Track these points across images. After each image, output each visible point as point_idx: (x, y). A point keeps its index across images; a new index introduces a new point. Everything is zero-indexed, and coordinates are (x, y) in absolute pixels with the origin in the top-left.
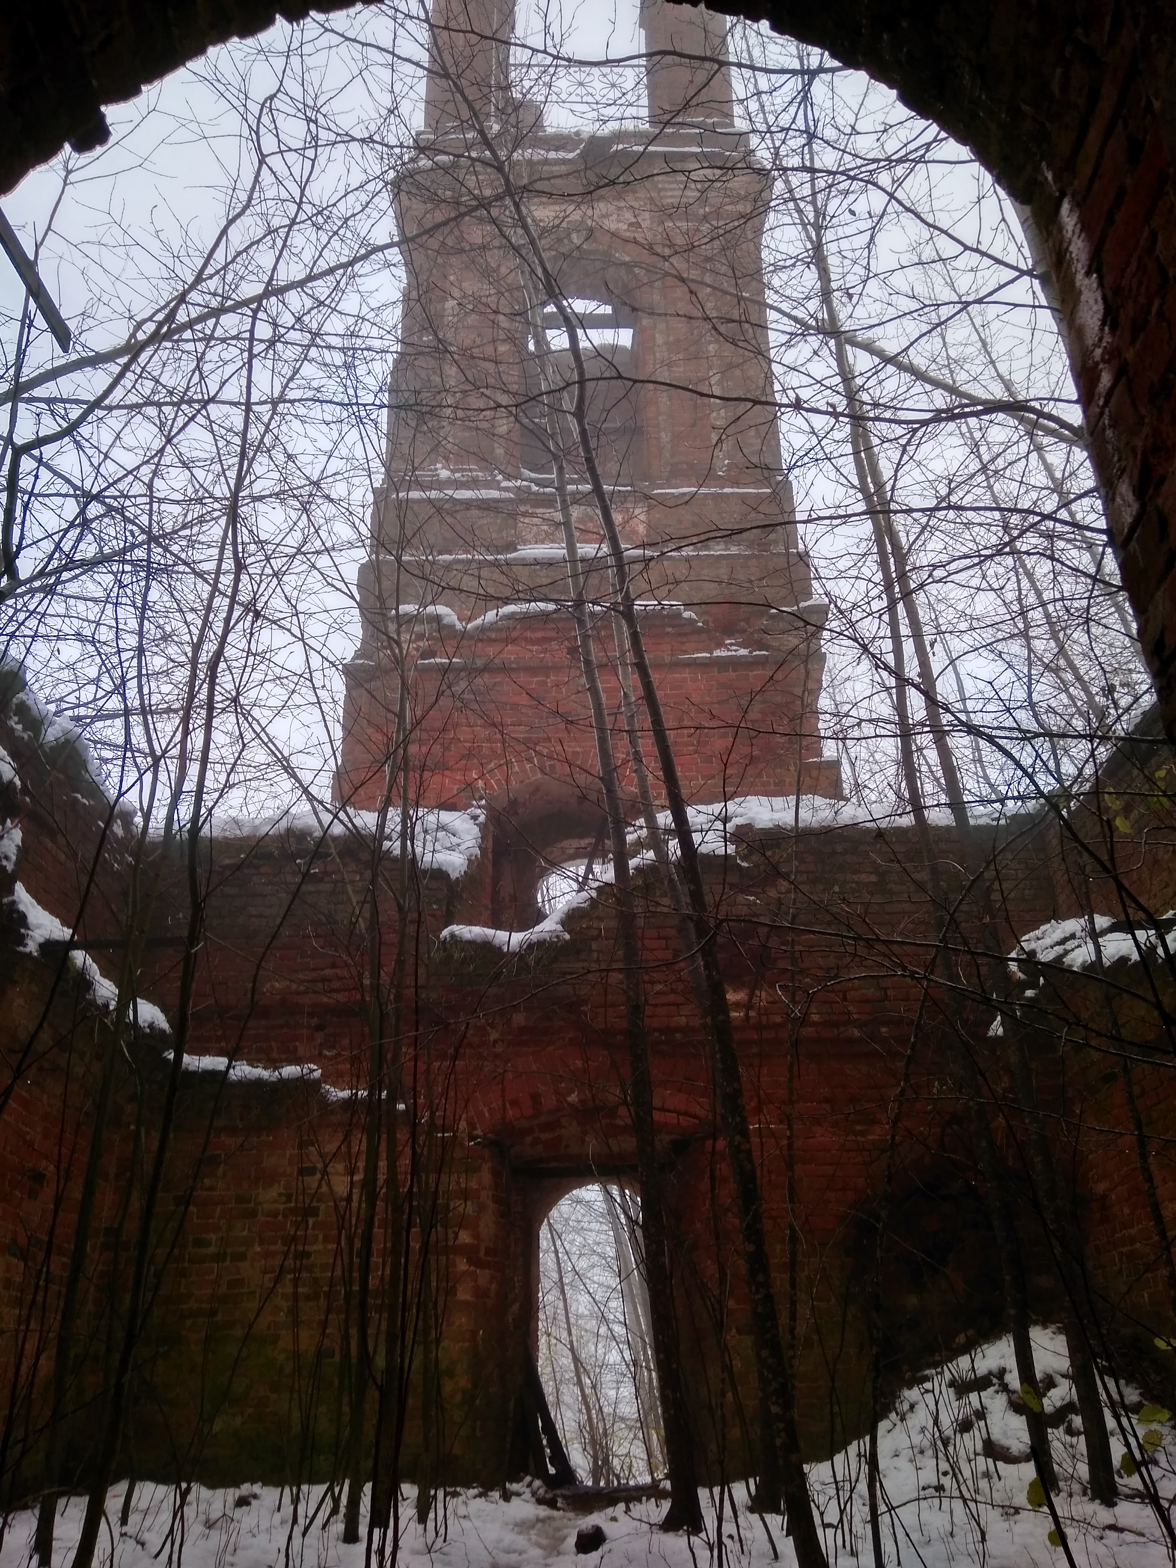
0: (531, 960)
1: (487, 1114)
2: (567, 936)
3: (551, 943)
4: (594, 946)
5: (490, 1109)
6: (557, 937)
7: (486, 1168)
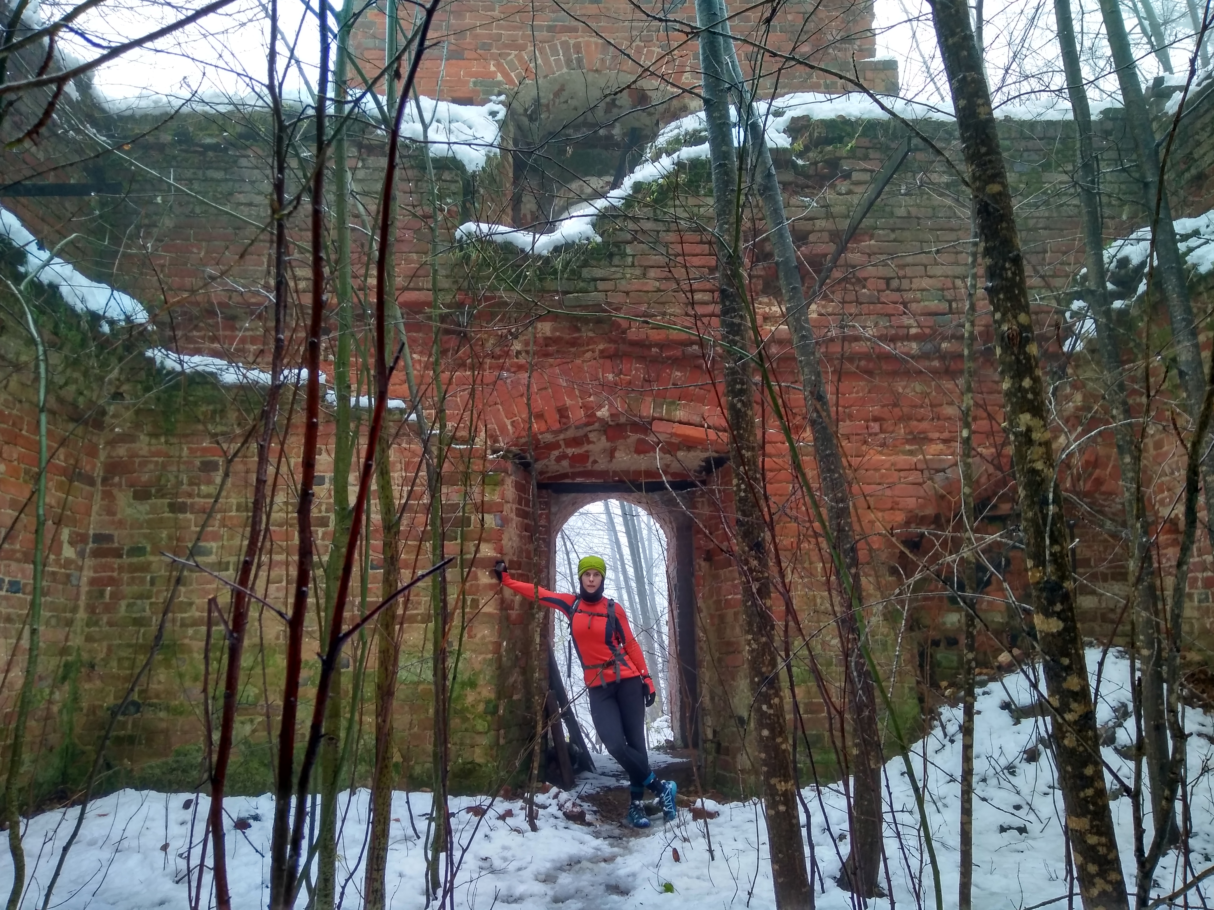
0: (558, 263)
1: (510, 427)
2: (599, 239)
3: (580, 246)
4: (629, 250)
5: (513, 423)
6: (588, 239)
7: (509, 482)
